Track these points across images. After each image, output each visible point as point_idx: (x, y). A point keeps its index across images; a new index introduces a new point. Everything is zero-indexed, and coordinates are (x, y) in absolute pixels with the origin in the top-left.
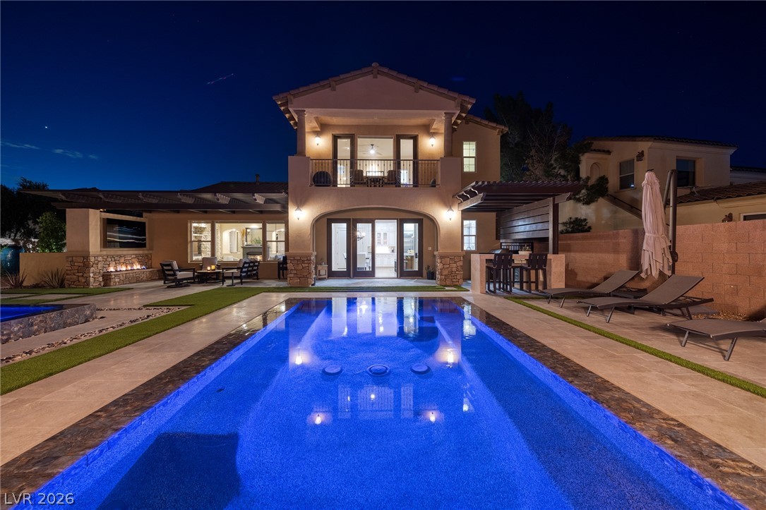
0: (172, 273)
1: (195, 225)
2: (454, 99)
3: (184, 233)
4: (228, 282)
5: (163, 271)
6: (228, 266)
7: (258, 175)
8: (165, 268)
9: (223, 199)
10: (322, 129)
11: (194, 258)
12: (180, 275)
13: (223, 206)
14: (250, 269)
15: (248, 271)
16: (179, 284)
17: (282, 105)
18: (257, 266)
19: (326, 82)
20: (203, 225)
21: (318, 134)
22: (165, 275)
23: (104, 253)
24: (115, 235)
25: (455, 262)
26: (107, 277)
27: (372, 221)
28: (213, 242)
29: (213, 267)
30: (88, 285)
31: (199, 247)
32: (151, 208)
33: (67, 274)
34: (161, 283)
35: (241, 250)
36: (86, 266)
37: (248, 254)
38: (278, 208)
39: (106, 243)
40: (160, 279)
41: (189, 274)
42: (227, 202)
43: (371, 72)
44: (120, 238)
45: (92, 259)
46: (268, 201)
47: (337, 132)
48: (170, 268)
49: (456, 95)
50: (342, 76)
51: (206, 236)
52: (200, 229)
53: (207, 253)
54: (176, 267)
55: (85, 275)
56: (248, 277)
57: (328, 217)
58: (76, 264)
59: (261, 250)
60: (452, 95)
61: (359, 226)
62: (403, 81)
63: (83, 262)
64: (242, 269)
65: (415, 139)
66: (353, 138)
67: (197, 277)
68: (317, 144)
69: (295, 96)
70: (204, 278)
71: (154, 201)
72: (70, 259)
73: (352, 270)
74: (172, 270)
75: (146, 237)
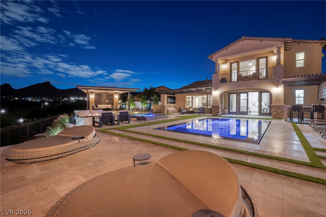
1: (187, 97)
2: (280, 41)
3: (185, 99)
4: (196, 114)
6: (196, 109)
7: (207, 78)
9: (194, 89)
10: (226, 61)
11: (187, 107)
12: (183, 111)
13: (194, 91)
14: (202, 110)
15: (201, 111)
16: (183, 113)
17: (210, 58)
18: (204, 109)
19: (225, 48)
20: (190, 97)
21: (224, 63)
22: (180, 111)
23: (167, 105)
24: (169, 100)
25: (280, 109)
26: (168, 111)
27: (247, 93)
28: (192, 102)
29: (192, 109)
30: (165, 112)
31: (189, 103)
32: (177, 93)
33: (161, 110)
34: (179, 113)
35: (202, 104)
36: (164, 108)
37: (204, 106)
38: (209, 91)
39: (168, 103)
40: (179, 112)
41: (185, 111)
42: (195, 90)
43: (241, 40)
44: (170, 101)
45: (165, 106)
46: (206, 89)
47: (231, 61)
48: (181, 109)
49: (281, 39)
50: (230, 45)
51: (190, 100)
52: (188, 98)
53: (191, 106)
54: (183, 109)
55: (164, 110)
56: (201, 112)
57: (229, 92)
59: (206, 104)
60: (279, 40)
61: (241, 95)
62: (255, 40)
63: (163, 107)
64: (199, 110)
65: (267, 57)
66: (238, 63)
67: (188, 112)
68: (224, 67)
69: (214, 55)
70: (189, 112)
71: (178, 91)
73: (239, 112)
75: (176, 101)
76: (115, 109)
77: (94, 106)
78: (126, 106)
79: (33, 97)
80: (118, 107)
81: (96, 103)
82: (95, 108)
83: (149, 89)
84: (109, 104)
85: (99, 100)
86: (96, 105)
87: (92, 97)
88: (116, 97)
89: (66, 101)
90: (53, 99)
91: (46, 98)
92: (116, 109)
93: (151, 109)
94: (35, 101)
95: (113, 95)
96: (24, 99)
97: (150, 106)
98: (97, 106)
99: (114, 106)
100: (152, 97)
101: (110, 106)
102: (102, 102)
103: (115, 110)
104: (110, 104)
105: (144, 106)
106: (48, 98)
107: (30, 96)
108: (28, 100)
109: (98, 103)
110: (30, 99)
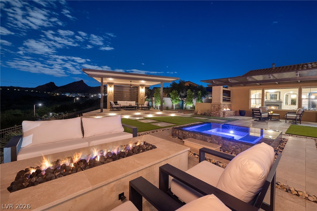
0: (259, 114)
5: (253, 113)
8: (254, 111)
12: (263, 116)
23: (224, 104)
26: (224, 113)
28: (263, 99)
30: (220, 116)
33: (212, 111)
36: (219, 108)
41: (266, 115)
45: (221, 106)
48: (259, 112)
54: (261, 111)
55: (219, 112)
58: (216, 108)
72: (213, 105)
74: (260, 113)
75: (231, 97)
76: (141, 107)
77: (113, 102)
78: (152, 103)
79: (70, 93)
80: (145, 105)
81: (116, 99)
82: (114, 106)
83: (178, 83)
84: (132, 100)
85: (119, 95)
86: (116, 101)
87: (111, 90)
88: (142, 91)
89: (96, 96)
90: (85, 95)
91: (80, 94)
92: (143, 107)
93: (184, 108)
94: (71, 97)
95: (137, 88)
96: (63, 94)
97: (183, 103)
98: (117, 103)
99: (139, 103)
100: (182, 93)
101: (133, 103)
102: (124, 97)
103: (140, 109)
104: (134, 101)
105: (175, 104)
106: (82, 94)
107: (68, 92)
108: (66, 95)
109: (118, 99)
110: (67, 95)
